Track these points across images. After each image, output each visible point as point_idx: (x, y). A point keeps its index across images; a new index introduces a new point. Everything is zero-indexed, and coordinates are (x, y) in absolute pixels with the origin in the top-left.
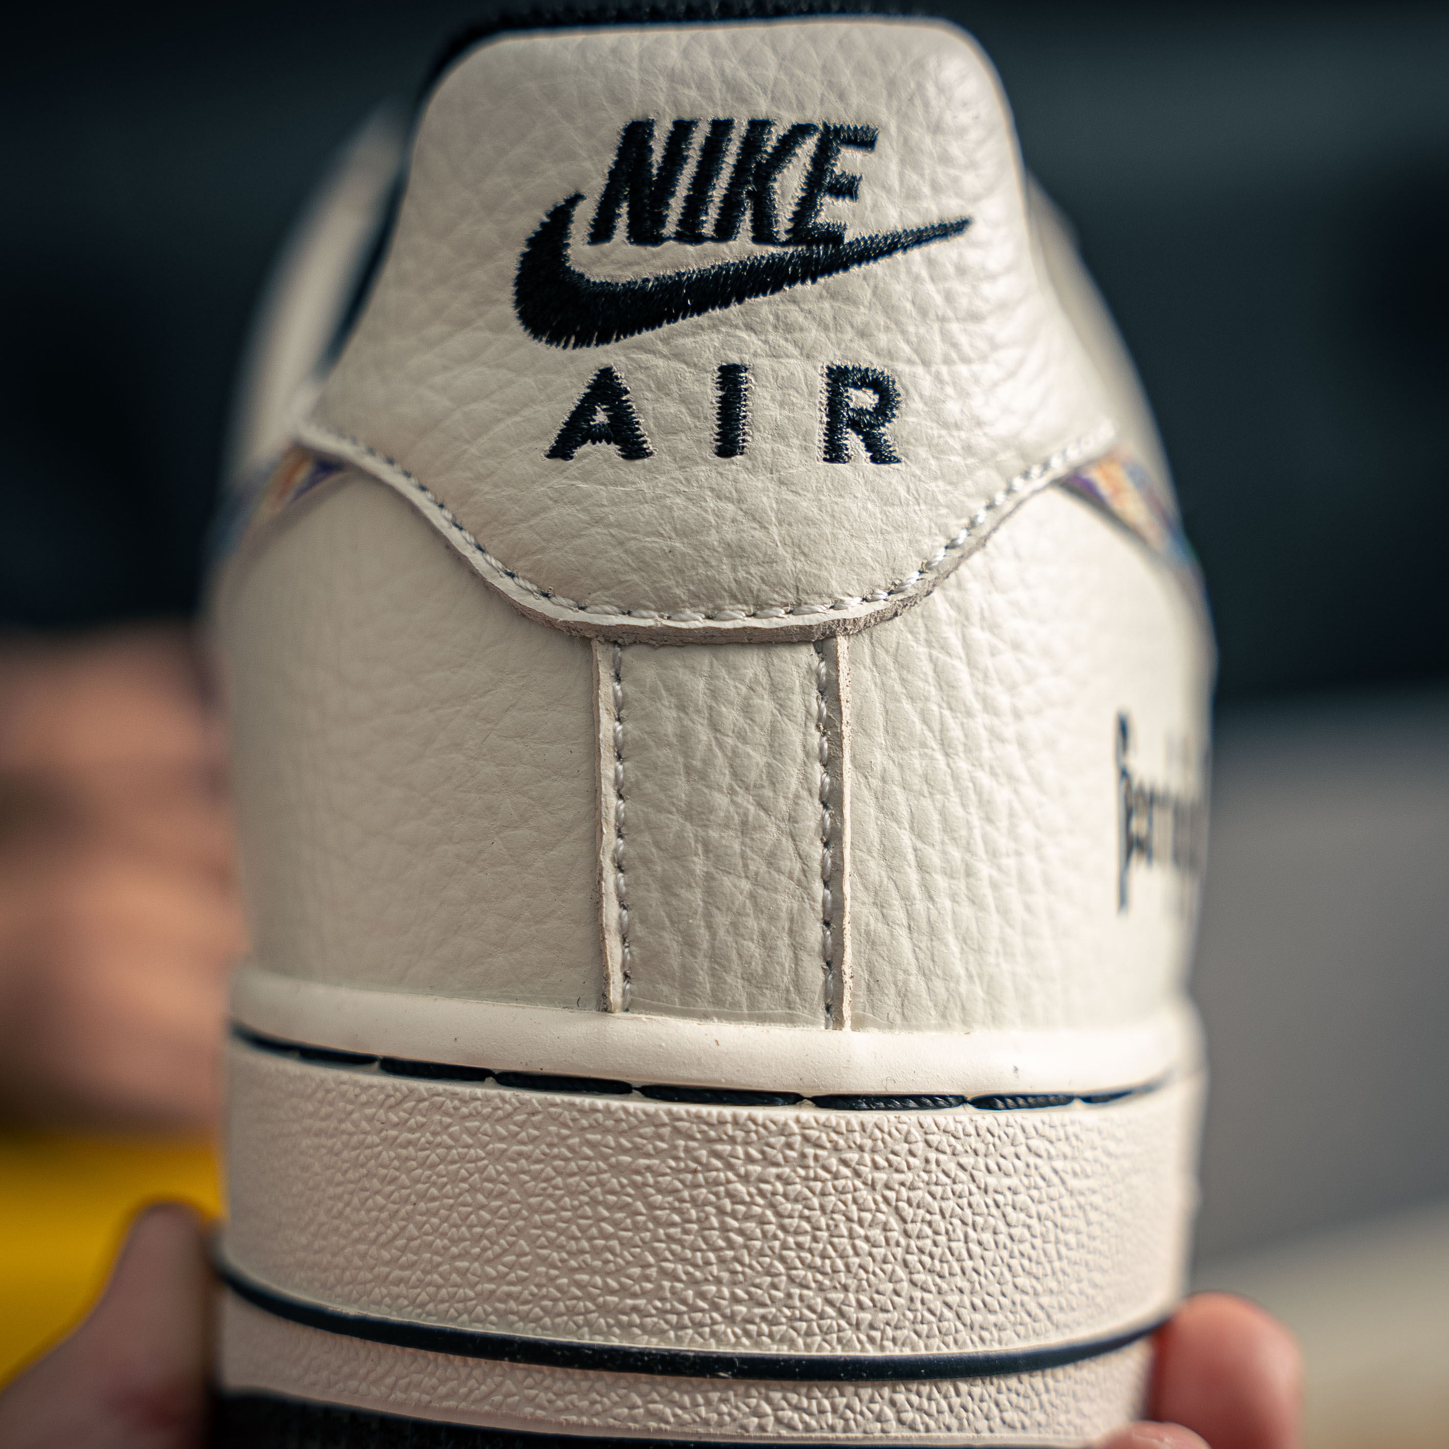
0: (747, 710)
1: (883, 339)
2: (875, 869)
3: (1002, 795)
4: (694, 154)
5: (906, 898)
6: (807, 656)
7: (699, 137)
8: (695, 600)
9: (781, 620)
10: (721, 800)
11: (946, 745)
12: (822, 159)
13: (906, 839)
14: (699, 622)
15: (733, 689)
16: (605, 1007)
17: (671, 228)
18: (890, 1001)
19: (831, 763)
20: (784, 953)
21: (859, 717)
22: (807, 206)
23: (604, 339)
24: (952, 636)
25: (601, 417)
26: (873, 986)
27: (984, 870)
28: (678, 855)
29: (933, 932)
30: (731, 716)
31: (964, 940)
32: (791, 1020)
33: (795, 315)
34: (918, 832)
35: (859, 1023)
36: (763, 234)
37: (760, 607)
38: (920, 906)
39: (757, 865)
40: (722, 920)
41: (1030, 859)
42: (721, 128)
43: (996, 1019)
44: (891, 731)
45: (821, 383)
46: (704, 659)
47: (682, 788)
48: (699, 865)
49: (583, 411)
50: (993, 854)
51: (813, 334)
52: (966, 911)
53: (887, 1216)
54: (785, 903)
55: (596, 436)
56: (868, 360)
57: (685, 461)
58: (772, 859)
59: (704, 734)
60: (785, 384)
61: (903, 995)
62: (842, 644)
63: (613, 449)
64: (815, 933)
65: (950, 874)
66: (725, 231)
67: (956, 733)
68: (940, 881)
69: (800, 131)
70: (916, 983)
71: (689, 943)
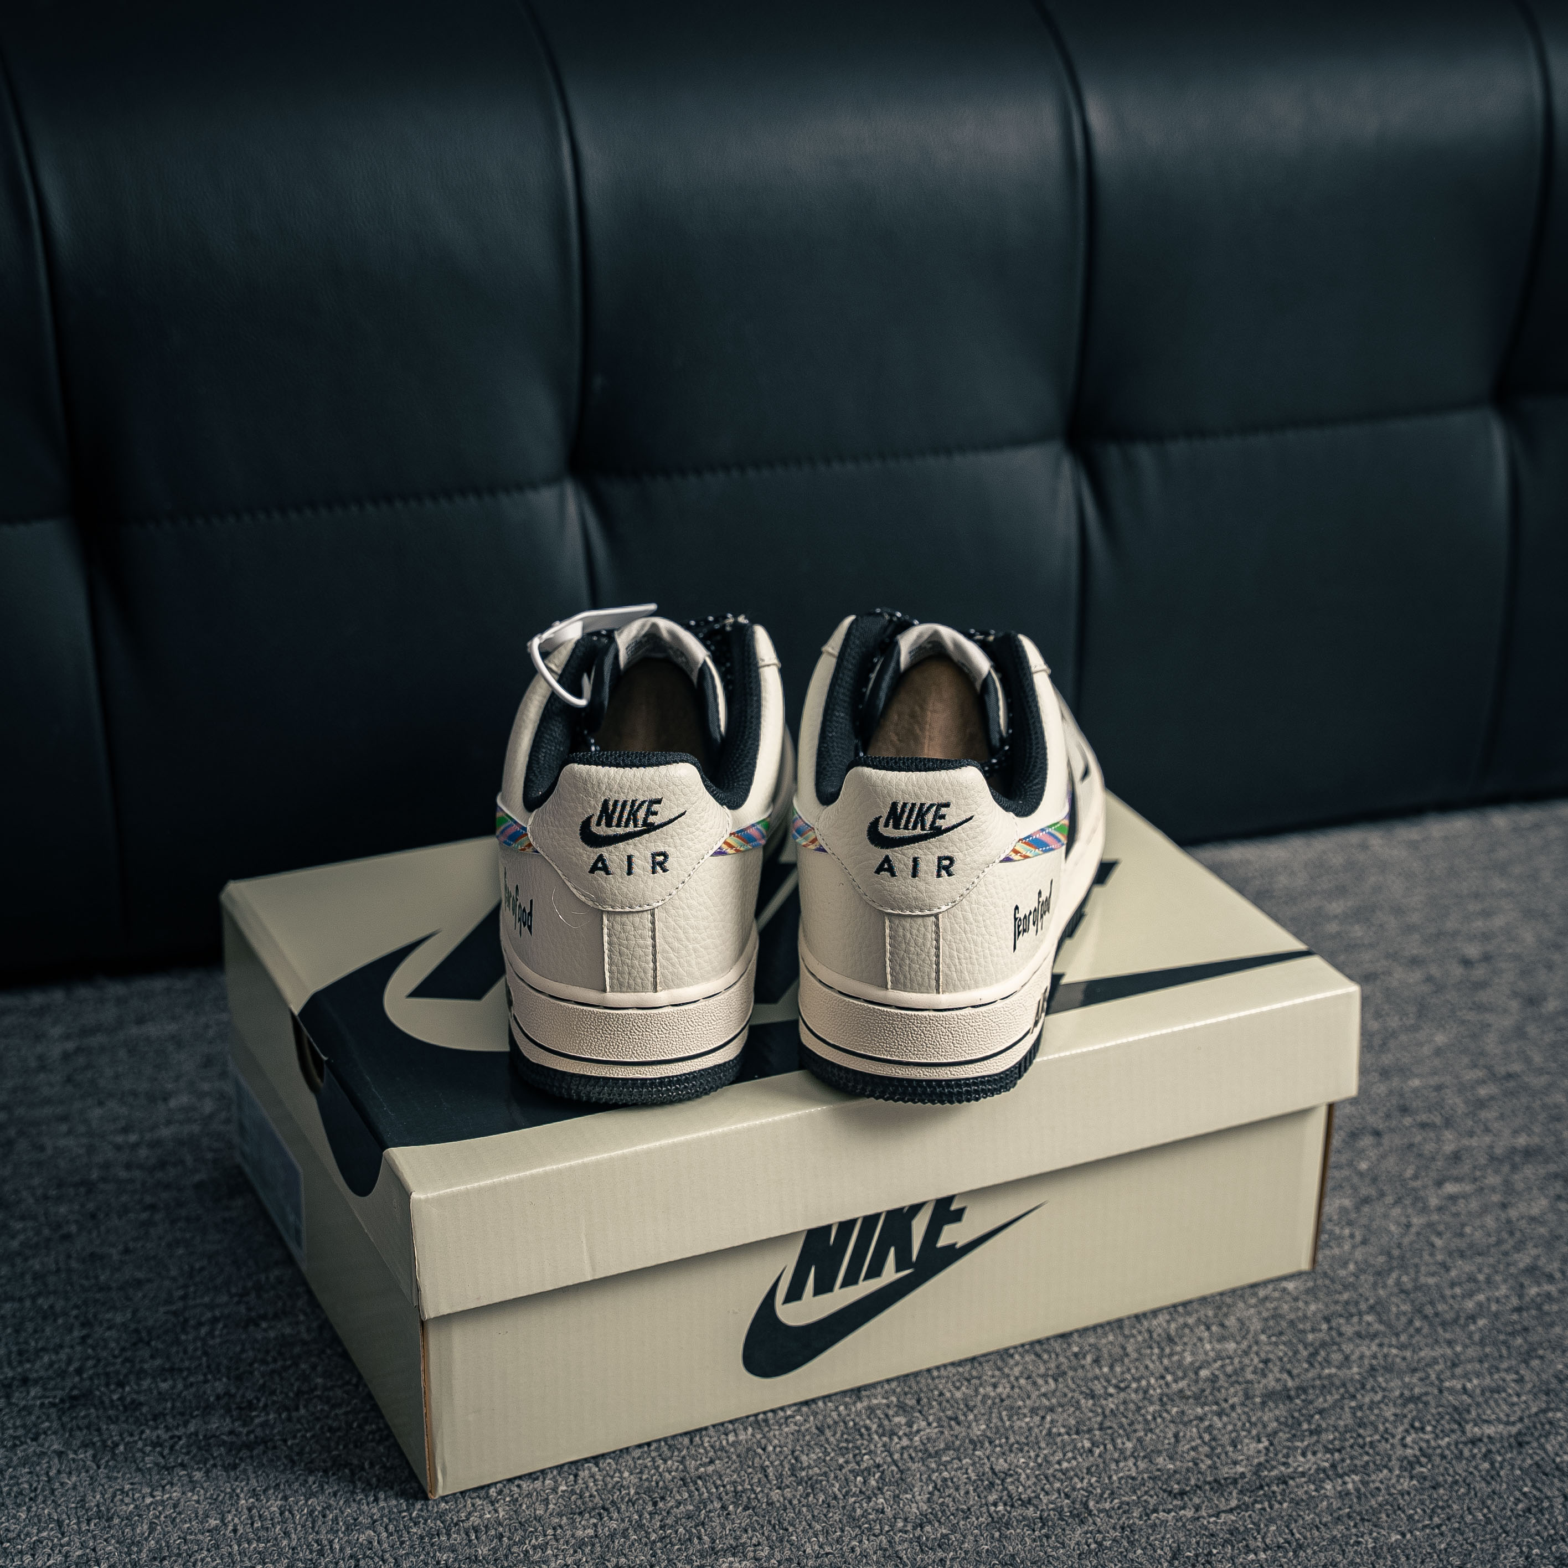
0: (918, 930)
1: (951, 849)
2: (948, 961)
3: (979, 939)
4: (907, 810)
5: (955, 966)
6: (933, 919)
7: (909, 806)
8: (907, 909)
9: (927, 912)
10: (912, 949)
11: (965, 932)
12: (936, 811)
13: (955, 953)
14: (908, 913)
15: (915, 926)
16: (887, 989)
17: (902, 826)
18: (951, 987)
19: (937, 941)
20: (926, 980)
21: (944, 929)
22: (934, 822)
23: (887, 848)
24: (968, 908)
25: (886, 866)
26: (947, 984)
27: (974, 956)
28: (903, 959)
29: (961, 972)
30: (915, 932)
31: (969, 972)
32: (928, 993)
33: (931, 846)
34: (958, 951)
35: (943, 992)
36: (923, 829)
37: (921, 910)
38: (958, 967)
39: (920, 962)
40: (912, 973)
41: (987, 951)
42: (914, 805)
43: (977, 987)
44: (952, 931)
45: (936, 861)
46: (909, 920)
47: (904, 946)
48: (907, 962)
49: (882, 864)
50: (977, 953)
51: (934, 849)
52: (970, 966)
53: (948, 1033)
54: (927, 969)
55: (885, 870)
56: (947, 854)
57: (905, 878)
58: (923, 961)
59: (908, 935)
60: (928, 861)
61: (954, 985)
62: (940, 916)
63: (888, 874)
64: (934, 975)
65: (966, 959)
66: (914, 828)
67: (968, 929)
68: (963, 961)
69: (932, 805)
70: (957, 983)
71: (905, 977)
